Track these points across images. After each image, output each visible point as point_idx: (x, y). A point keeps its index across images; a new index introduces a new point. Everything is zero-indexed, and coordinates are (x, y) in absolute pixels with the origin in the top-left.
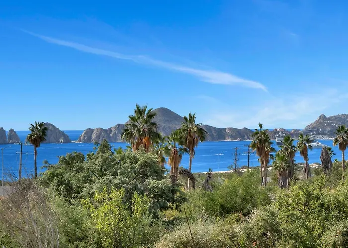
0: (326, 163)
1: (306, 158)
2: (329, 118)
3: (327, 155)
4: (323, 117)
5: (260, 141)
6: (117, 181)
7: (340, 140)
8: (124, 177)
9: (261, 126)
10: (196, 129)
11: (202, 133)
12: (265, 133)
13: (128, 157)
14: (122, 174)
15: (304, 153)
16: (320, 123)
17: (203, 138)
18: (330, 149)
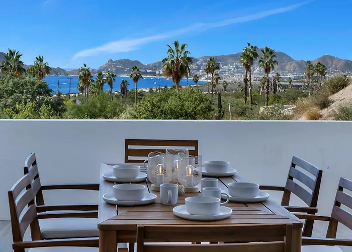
0: (124, 90)
1: (112, 87)
2: (115, 62)
3: (124, 85)
4: (111, 61)
5: (85, 75)
6: (24, 97)
7: (135, 75)
8: (28, 94)
9: (85, 66)
10: (44, 66)
11: (48, 70)
12: (88, 70)
13: (28, 82)
14: (26, 92)
15: (110, 84)
16: (109, 65)
17: (48, 73)
18: (126, 81)
